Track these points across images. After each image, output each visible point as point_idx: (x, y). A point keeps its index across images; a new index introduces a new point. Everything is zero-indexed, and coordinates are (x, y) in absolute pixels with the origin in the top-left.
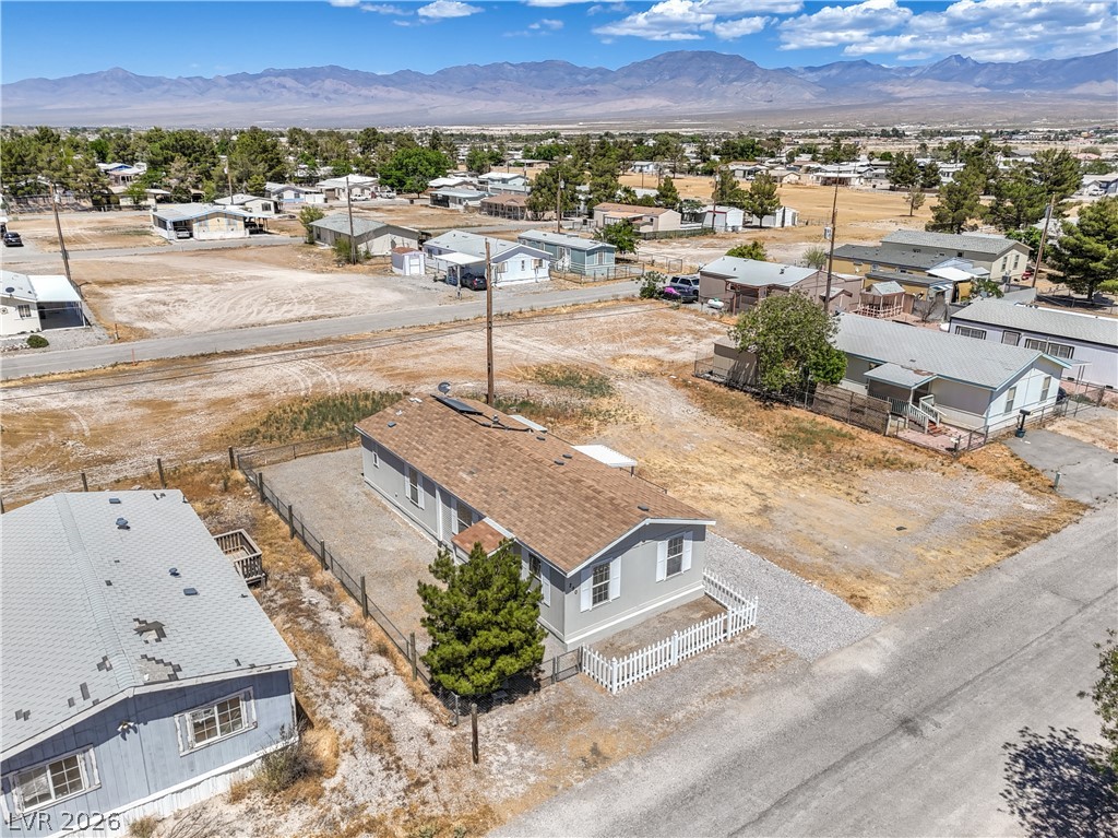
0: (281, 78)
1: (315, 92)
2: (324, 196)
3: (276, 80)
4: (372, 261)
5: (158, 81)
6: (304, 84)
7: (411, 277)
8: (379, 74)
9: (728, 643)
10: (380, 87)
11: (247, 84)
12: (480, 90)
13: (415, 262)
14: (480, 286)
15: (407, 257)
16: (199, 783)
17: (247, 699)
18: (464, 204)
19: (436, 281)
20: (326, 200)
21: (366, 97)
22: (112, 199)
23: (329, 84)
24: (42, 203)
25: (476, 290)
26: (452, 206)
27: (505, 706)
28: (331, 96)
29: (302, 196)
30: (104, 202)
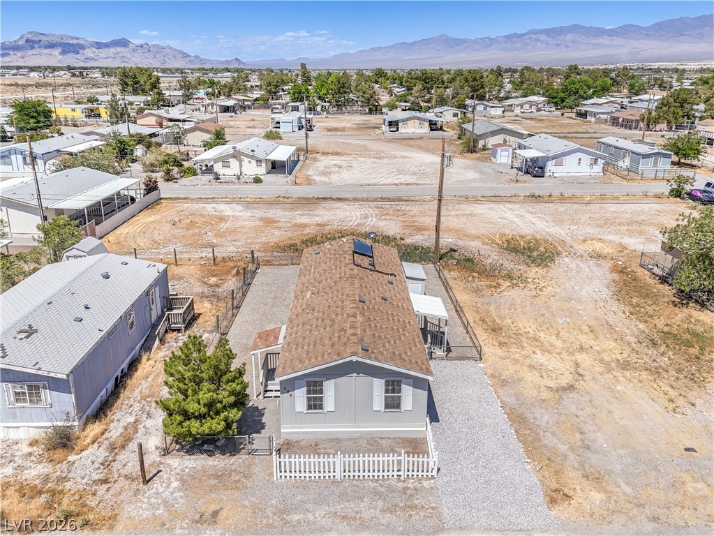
0: (538, 35)
1: (558, 42)
2: (503, 109)
3: (534, 37)
4: (486, 152)
5: (464, 41)
6: (552, 38)
7: (499, 164)
8: (608, 28)
9: (400, 481)
10: (605, 37)
11: (515, 40)
12: (687, 35)
13: (503, 154)
14: (538, 174)
15: (499, 150)
16: (19, 427)
17: (44, 388)
18: (597, 117)
19: (512, 168)
20: (504, 112)
21: (595, 44)
22: (379, 107)
23: (569, 37)
24: (349, 109)
25: (534, 176)
26: (589, 118)
27: (205, 456)
28: (569, 45)
29: (488, 109)
30: (375, 109)
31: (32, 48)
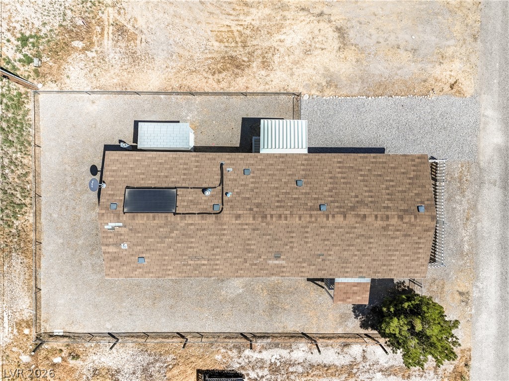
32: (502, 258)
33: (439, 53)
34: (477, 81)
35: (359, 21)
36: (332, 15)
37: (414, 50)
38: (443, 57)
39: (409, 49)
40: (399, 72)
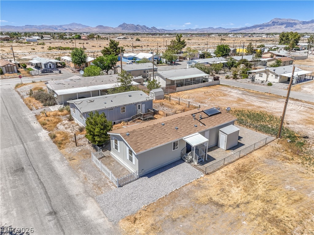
9: (110, 182)
31: (274, 25)
32: (57, 175)
33: (158, 229)
34: (121, 231)
35: (218, 215)
36: (233, 209)
37: (174, 221)
38: (154, 229)
39: (177, 220)
40: (172, 207)
